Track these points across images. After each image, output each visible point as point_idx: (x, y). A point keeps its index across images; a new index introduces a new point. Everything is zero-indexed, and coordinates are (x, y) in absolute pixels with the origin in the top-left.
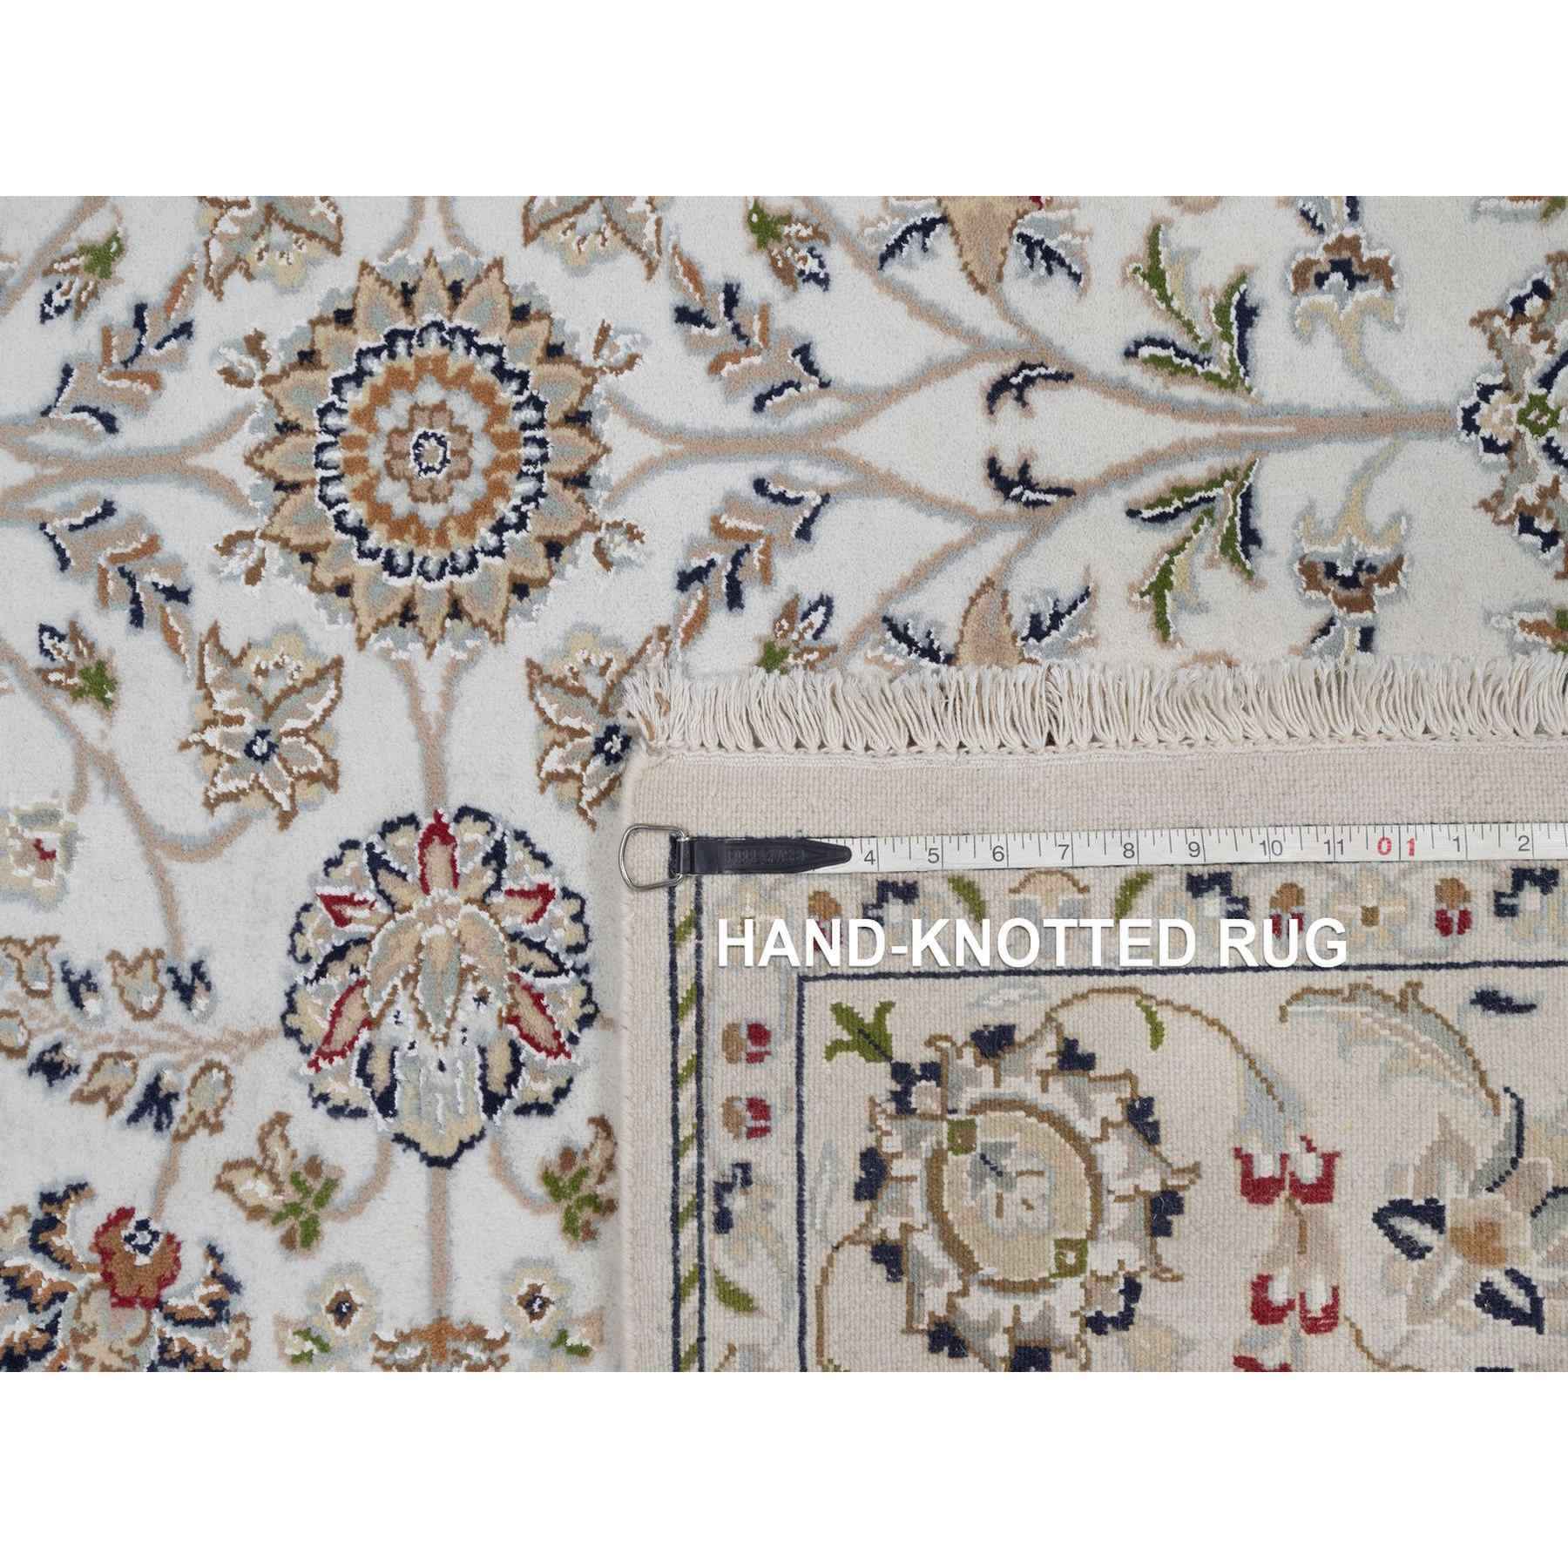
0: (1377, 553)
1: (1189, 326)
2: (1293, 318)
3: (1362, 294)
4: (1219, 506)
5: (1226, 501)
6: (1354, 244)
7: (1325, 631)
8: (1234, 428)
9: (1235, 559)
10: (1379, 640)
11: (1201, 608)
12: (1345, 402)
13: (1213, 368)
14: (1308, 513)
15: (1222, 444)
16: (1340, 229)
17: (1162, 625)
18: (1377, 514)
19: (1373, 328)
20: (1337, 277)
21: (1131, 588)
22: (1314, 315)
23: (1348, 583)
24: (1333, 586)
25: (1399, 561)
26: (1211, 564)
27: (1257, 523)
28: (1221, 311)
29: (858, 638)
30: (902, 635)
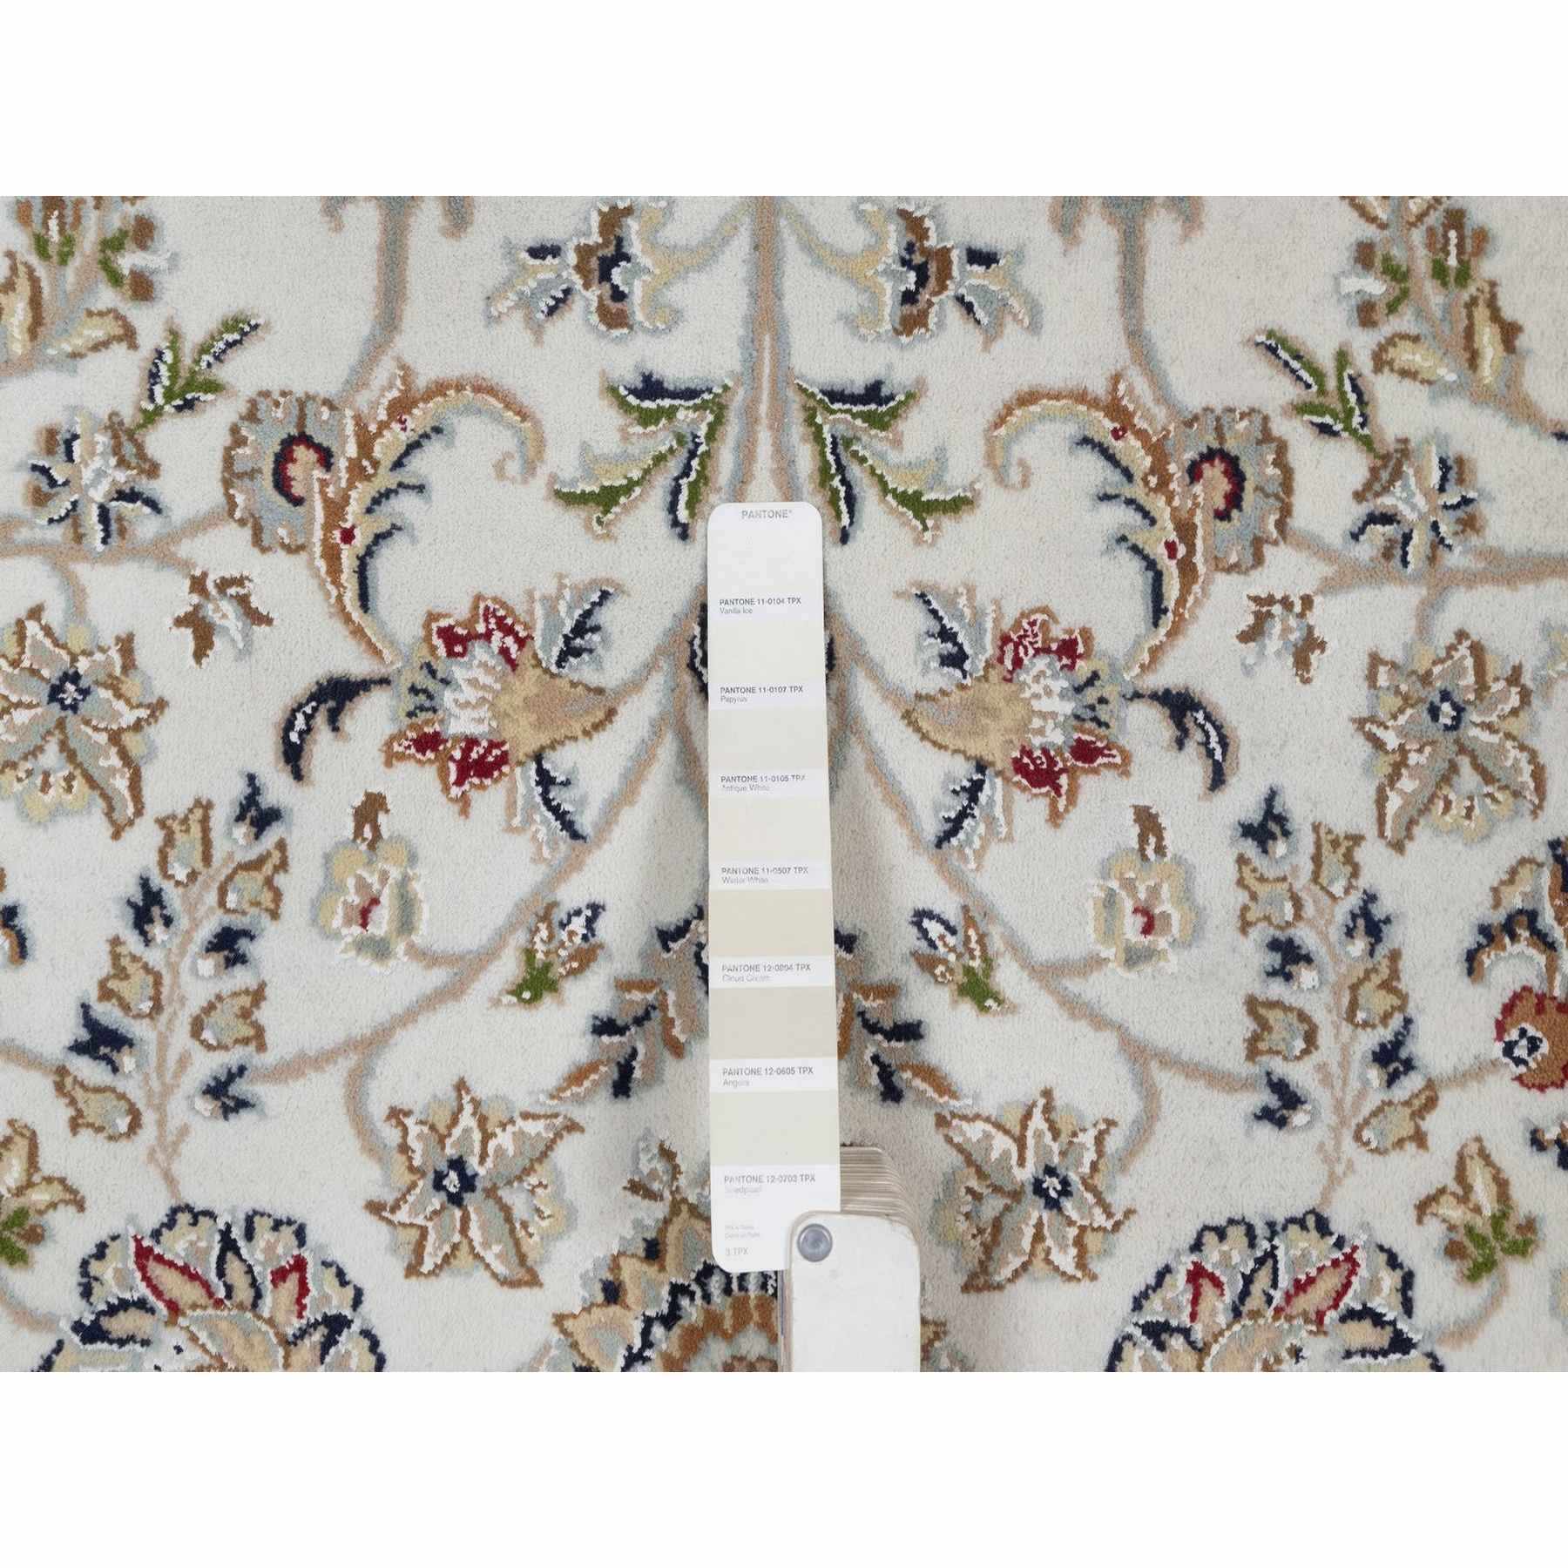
0: (893, 244)
1: (659, 459)
2: (655, 331)
3: (635, 247)
4: (841, 430)
5: (837, 421)
6: (584, 252)
7: (969, 308)
8: (763, 408)
9: (894, 414)
10: (982, 243)
11: (941, 456)
12: (742, 271)
13: (702, 431)
14: (850, 322)
15: (779, 425)
16: (565, 269)
17: (957, 506)
18: (854, 238)
19: (673, 233)
20: (617, 275)
21: (918, 542)
22: (654, 303)
23: (922, 281)
24: (925, 296)
25: (903, 214)
26: (897, 443)
27: (858, 388)
28: (647, 418)
29: (957, 881)
30: (955, 825)
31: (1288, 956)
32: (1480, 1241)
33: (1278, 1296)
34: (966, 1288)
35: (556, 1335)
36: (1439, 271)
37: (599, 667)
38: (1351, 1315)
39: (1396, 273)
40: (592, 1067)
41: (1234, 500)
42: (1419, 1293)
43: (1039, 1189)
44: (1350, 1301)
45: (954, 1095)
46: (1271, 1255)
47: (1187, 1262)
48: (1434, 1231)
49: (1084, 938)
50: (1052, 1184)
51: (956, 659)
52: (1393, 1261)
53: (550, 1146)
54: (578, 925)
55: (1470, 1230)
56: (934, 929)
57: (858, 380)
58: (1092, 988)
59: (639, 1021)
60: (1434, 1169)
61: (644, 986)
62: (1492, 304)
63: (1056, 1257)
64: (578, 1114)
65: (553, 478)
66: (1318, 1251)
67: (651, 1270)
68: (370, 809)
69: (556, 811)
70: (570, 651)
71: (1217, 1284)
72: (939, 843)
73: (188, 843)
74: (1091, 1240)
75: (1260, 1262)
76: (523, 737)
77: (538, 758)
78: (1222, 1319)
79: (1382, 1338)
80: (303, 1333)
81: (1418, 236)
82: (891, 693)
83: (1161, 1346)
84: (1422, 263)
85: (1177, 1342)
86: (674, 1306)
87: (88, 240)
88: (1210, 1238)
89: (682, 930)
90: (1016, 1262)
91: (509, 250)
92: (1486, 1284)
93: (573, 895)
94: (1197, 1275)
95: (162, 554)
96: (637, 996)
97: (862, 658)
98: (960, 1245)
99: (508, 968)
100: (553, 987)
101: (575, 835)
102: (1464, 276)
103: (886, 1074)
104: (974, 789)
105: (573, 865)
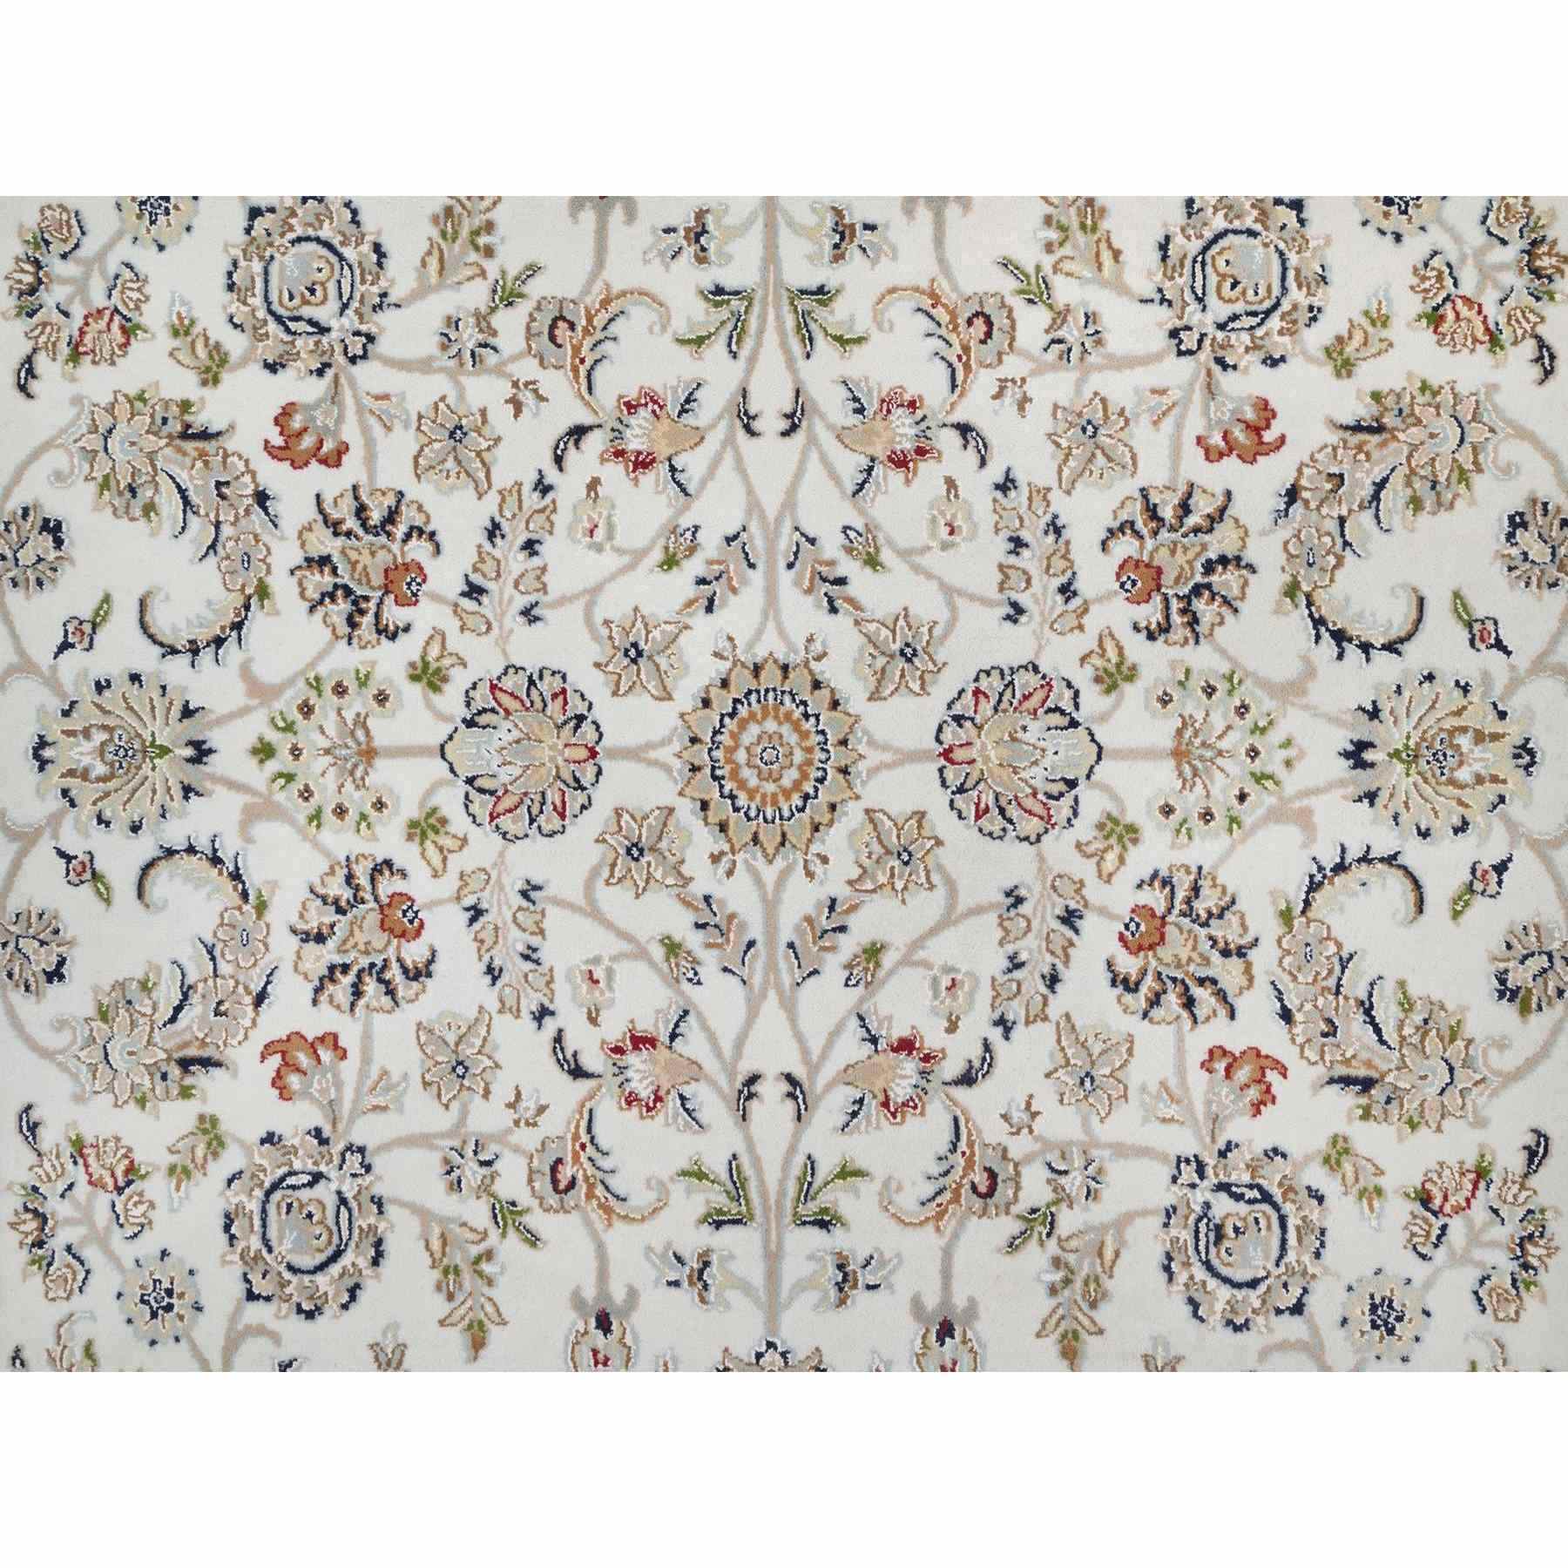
0: (829, 221)
1: (723, 323)
2: (720, 265)
3: (711, 227)
4: (807, 308)
5: (804, 304)
6: (688, 230)
7: (864, 250)
8: (770, 298)
9: (830, 299)
10: (869, 221)
11: (852, 319)
12: (760, 237)
13: (743, 310)
14: (810, 258)
15: (778, 308)
16: (679, 239)
17: (859, 340)
18: (810, 220)
19: (729, 220)
20: (703, 240)
21: (842, 357)
22: (720, 253)
23: (842, 239)
24: (844, 245)
25: (834, 209)
26: (832, 312)
27: (814, 288)
28: (717, 305)
29: (862, 512)
30: (861, 486)
31: (1018, 544)
32: (1111, 675)
33: (1015, 702)
34: (870, 699)
35: (680, 722)
36: (1083, 226)
37: (697, 416)
38: (1050, 710)
39: (1063, 228)
40: (696, 600)
41: (989, 335)
42: (1082, 700)
43: (902, 653)
44: (1050, 704)
45: (862, 610)
46: (1011, 683)
47: (972, 686)
48: (1089, 671)
49: (922, 537)
50: (908, 651)
51: (860, 411)
52: (1069, 685)
53: (677, 636)
54: (688, 535)
55: (1105, 670)
56: (852, 534)
57: (814, 284)
58: (925, 561)
59: (717, 579)
60: (1087, 641)
61: (719, 562)
62: (1108, 241)
63: (911, 685)
64: (689, 621)
65: (675, 333)
66: (1033, 680)
67: (724, 692)
68: (594, 484)
69: (679, 484)
70: (683, 411)
71: (987, 697)
72: (854, 495)
73: (512, 501)
74: (927, 677)
75: (1007, 686)
76: (663, 451)
77: (670, 460)
78: (990, 712)
79: (1065, 721)
80: (565, 723)
81: (1073, 211)
82: (830, 427)
83: (961, 726)
84: (1075, 224)
85: (968, 724)
86: (735, 709)
87: (465, 233)
88: (983, 675)
89: (736, 537)
90: (892, 688)
91: (654, 230)
92: (1114, 695)
93: (686, 522)
94: (977, 692)
95: (499, 371)
96: (716, 567)
97: (816, 410)
98: (866, 679)
99: (657, 555)
100: (677, 563)
101: (687, 494)
102: (1094, 229)
103: (831, 601)
104: (870, 470)
105: (687, 508)
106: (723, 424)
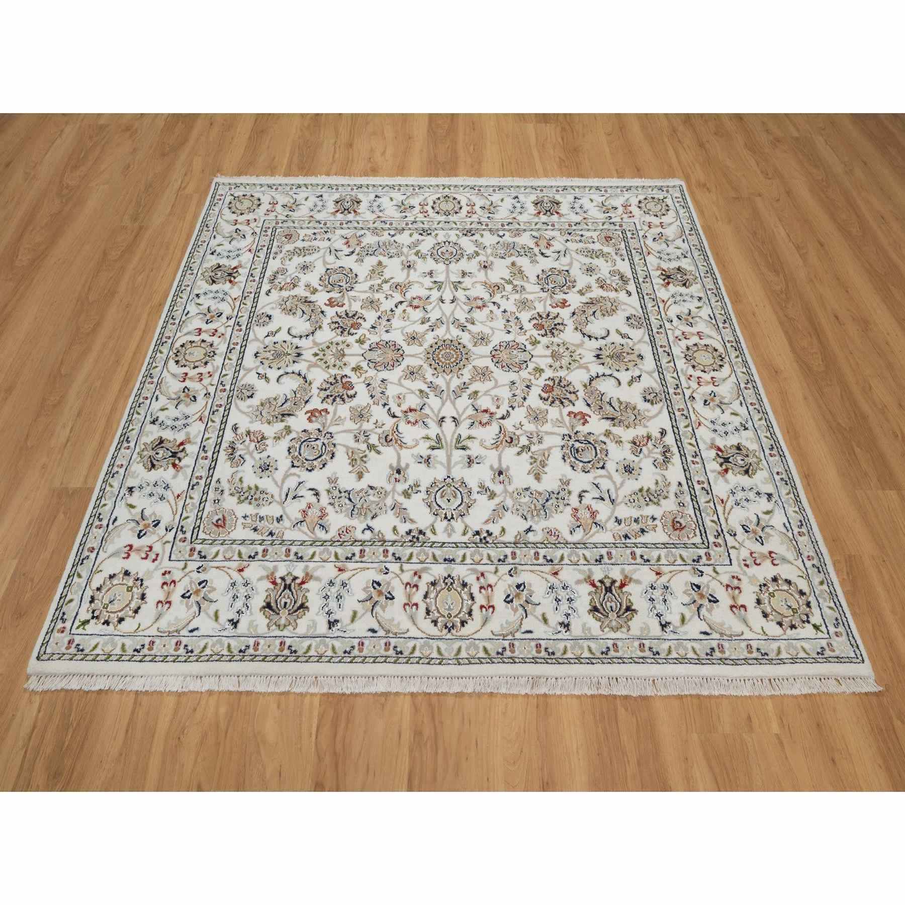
0: (431, 465)
1: (463, 442)
2: (464, 455)
5: (439, 446)
6: (473, 463)
7: (421, 457)
8: (449, 447)
9: (431, 447)
11: (425, 443)
12: (452, 461)
13: (457, 445)
14: (437, 456)
15: (447, 445)
16: (476, 461)
17: (423, 438)
19: (461, 465)
20: (469, 460)
21: (428, 434)
22: (464, 458)
24: (427, 459)
26: (431, 444)
28: (464, 446)
29: (423, 401)
31: (383, 393)
32: (359, 369)
33: (384, 364)
34: (422, 366)
35: (471, 362)
36: (356, 460)
37: (470, 421)
39: (362, 460)
40: (468, 384)
41: (386, 437)
43: (414, 374)
47: (394, 367)
49: (408, 396)
50: (412, 374)
51: (423, 422)
53: (473, 378)
54: (471, 397)
56: (426, 397)
57: (435, 450)
58: (406, 391)
59: (463, 389)
60: (364, 375)
61: (462, 392)
62: (349, 457)
64: (469, 381)
65: (477, 440)
66: (379, 368)
67: (460, 368)
68: (498, 407)
69: (475, 407)
70: (473, 423)
71: (391, 365)
72: (425, 404)
73: (521, 404)
74: (407, 369)
75: (386, 367)
76: (479, 414)
80: (501, 362)
82: (432, 418)
83: (398, 360)
85: (396, 361)
86: (457, 364)
87: (538, 462)
89: (458, 397)
90: (417, 367)
91: (484, 463)
92: (358, 365)
93: (472, 400)
95: (526, 432)
97: (436, 422)
98: (423, 369)
99: (479, 394)
100: (474, 392)
101: (472, 405)
102: (352, 460)
103: (432, 384)
104: (421, 409)
105: (472, 403)
106: (462, 419)
